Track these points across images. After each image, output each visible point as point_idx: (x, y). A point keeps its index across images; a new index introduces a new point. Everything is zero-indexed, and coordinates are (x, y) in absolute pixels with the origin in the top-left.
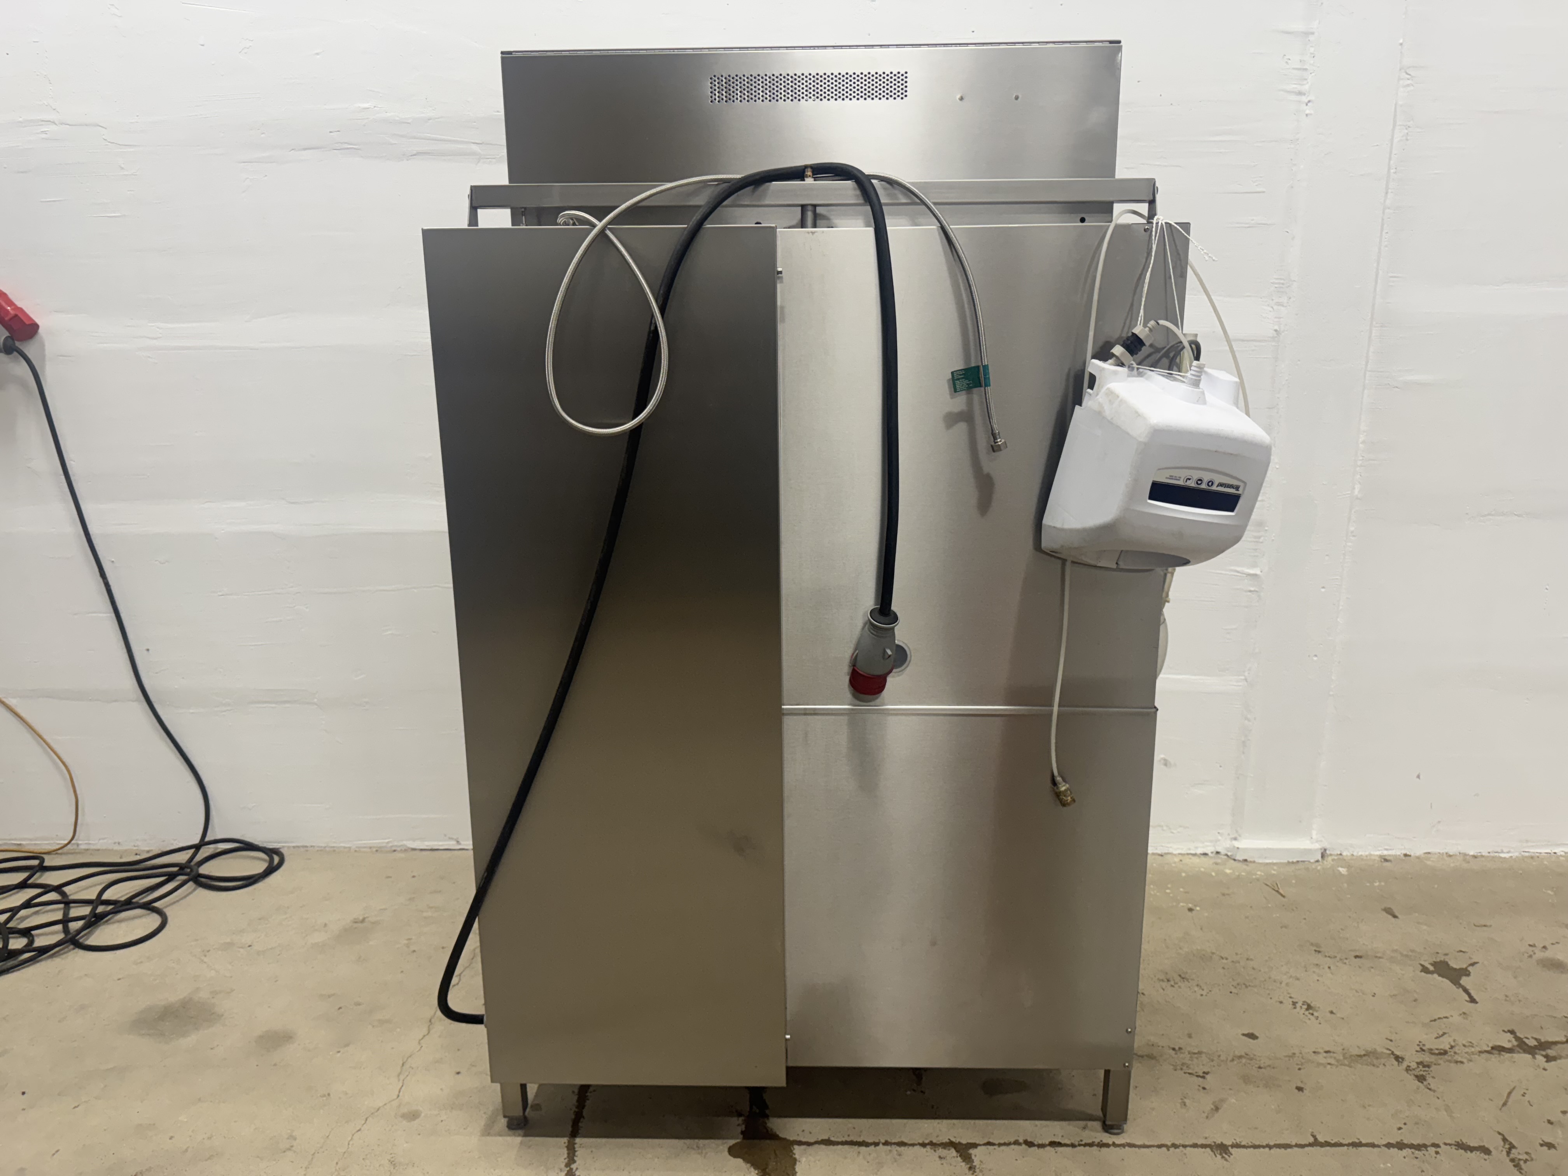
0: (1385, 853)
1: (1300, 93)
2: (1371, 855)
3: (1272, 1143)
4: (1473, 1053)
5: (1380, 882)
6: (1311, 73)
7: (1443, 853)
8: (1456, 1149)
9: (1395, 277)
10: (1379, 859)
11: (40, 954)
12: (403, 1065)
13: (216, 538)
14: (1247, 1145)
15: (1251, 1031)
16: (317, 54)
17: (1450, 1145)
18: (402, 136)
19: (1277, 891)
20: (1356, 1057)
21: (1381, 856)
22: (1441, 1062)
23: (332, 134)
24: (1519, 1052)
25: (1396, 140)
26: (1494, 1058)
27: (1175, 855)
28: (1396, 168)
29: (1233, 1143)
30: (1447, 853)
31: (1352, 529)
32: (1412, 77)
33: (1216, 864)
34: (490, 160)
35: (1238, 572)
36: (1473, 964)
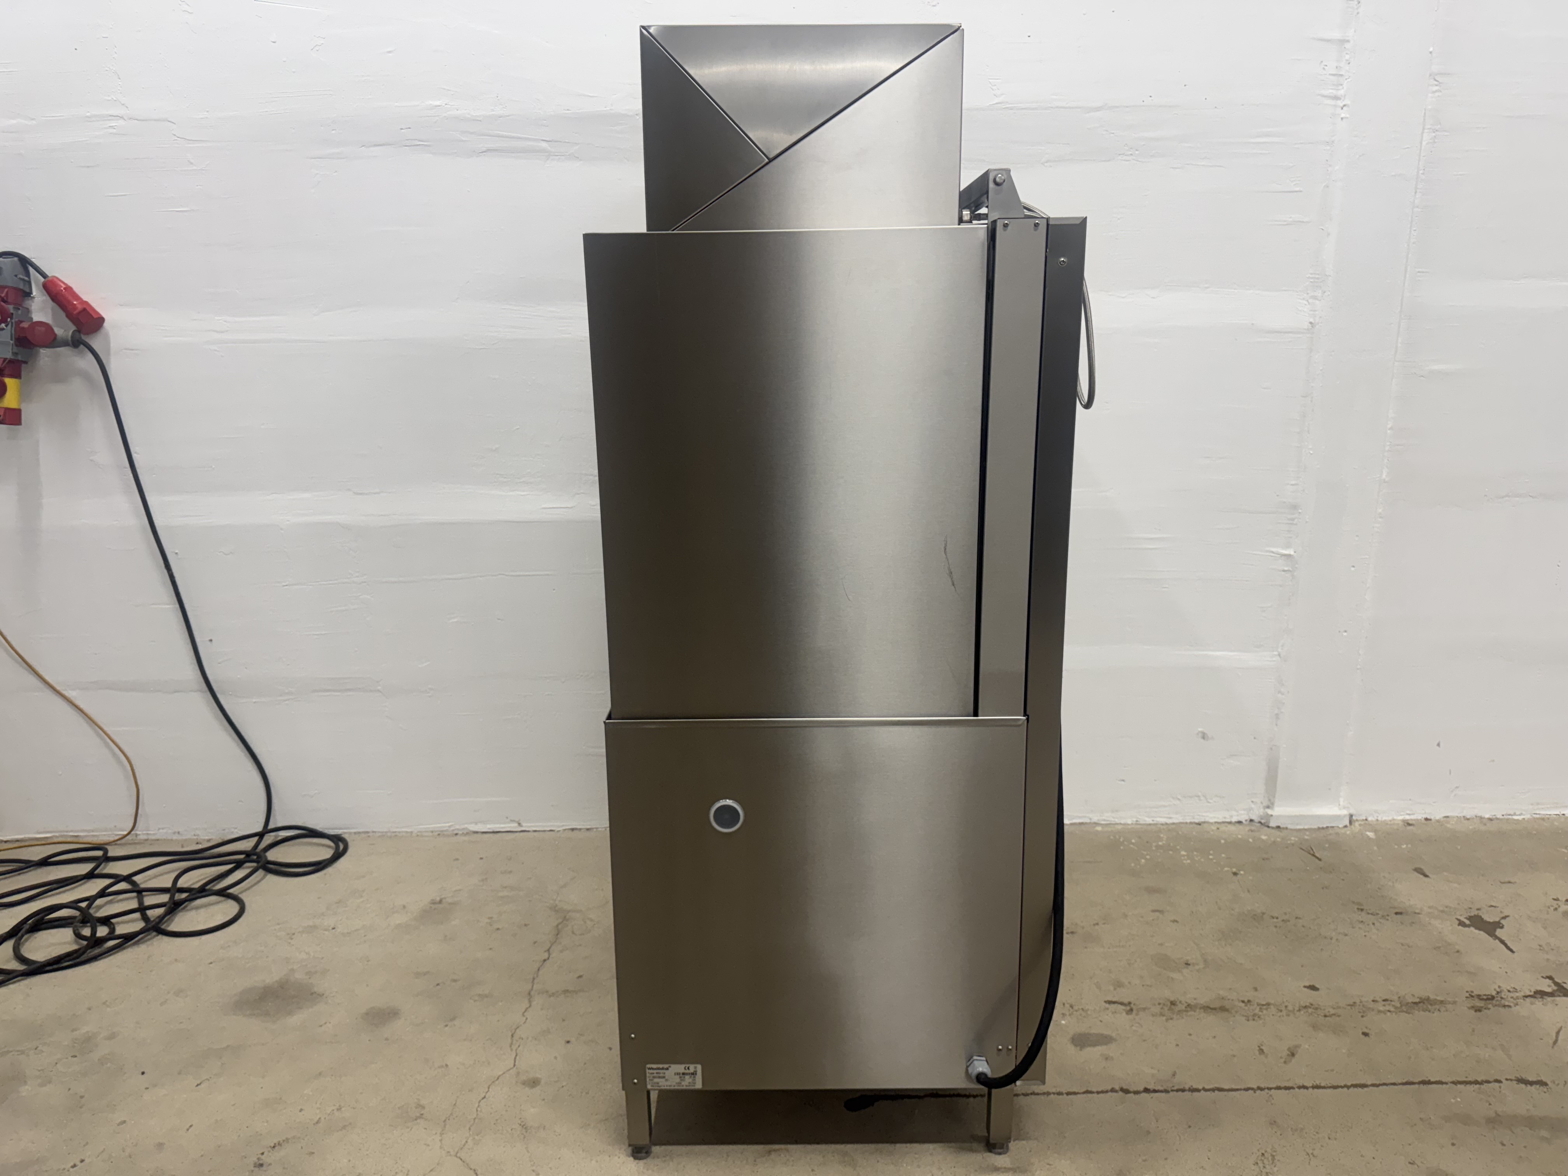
0: (1408, 817)
1: (1336, 98)
2: (1394, 820)
3: (1349, 1084)
4: (1518, 998)
5: (1407, 845)
6: (1346, 79)
7: (1460, 817)
8: (1517, 1084)
9: (1423, 272)
10: (1402, 823)
11: (126, 941)
12: (512, 1036)
13: (282, 529)
14: (1326, 1086)
15: (1311, 984)
16: (390, 52)
17: (1511, 1080)
18: (472, 133)
19: (1314, 855)
20: (1412, 1004)
21: (1403, 821)
22: (1490, 1006)
23: (403, 131)
24: (1559, 996)
25: (1424, 143)
26: (1538, 1003)
27: (1212, 823)
28: (1424, 170)
29: (1313, 1084)
30: (1464, 817)
31: (1380, 511)
32: (1440, 83)
33: (1252, 831)
34: (559, 157)
35: (1273, 552)
36: (1505, 918)
